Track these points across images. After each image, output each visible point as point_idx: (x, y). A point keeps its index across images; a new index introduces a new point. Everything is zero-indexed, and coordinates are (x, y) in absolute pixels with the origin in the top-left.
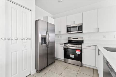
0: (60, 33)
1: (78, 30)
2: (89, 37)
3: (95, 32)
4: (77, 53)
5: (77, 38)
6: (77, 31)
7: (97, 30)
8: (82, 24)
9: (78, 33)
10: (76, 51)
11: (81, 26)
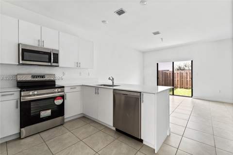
2: (64, 74)
3: (76, 67)
4: (57, 104)
8: (58, 51)
10: (55, 101)
11: (57, 54)
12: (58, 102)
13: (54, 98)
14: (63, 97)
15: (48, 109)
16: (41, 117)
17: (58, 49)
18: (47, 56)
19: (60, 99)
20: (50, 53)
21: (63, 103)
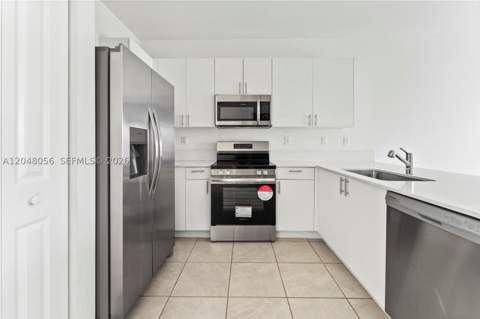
0: (184, 122)
1: (259, 117)
2: (286, 141)
3: (307, 126)
4: (262, 198)
5: (250, 146)
6: (255, 119)
7: (312, 119)
8: (270, 96)
9: (258, 126)
10: (259, 193)
11: (268, 104)
12: (265, 195)
13: (258, 186)
14: (273, 187)
15: (248, 205)
16: (237, 216)
17: (269, 93)
18: (252, 109)
19: (268, 190)
20: (256, 103)
21: (274, 198)
